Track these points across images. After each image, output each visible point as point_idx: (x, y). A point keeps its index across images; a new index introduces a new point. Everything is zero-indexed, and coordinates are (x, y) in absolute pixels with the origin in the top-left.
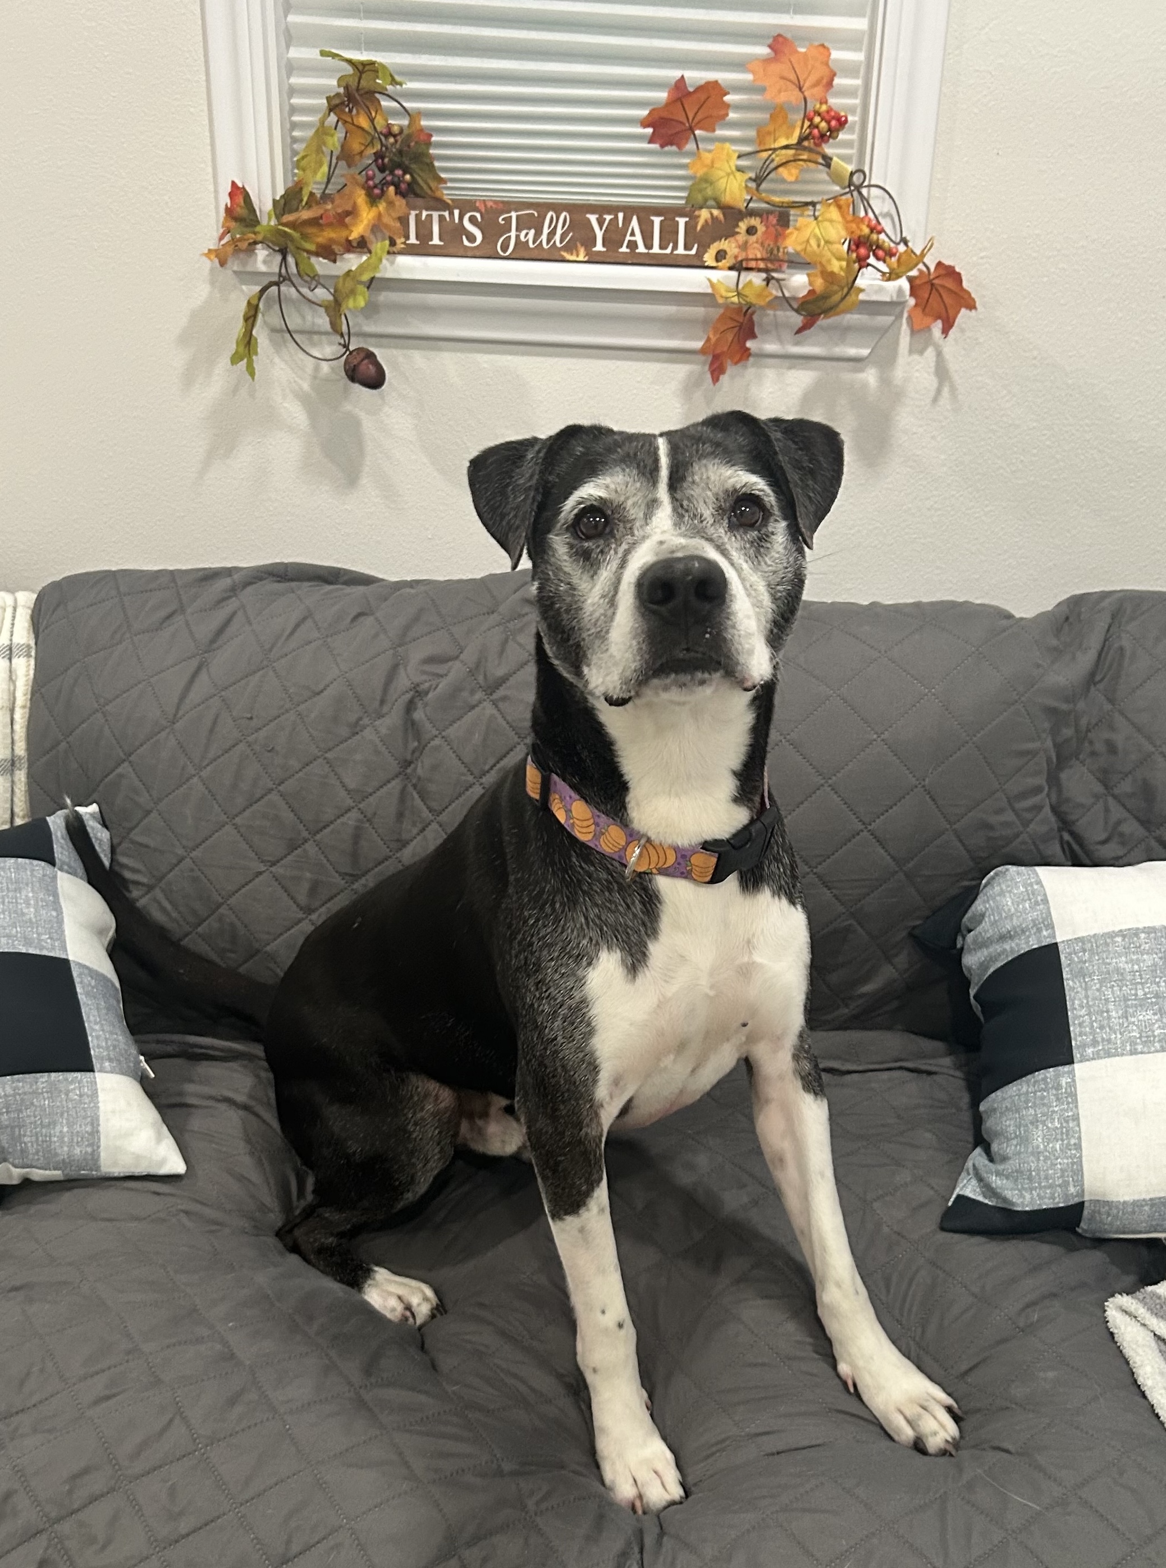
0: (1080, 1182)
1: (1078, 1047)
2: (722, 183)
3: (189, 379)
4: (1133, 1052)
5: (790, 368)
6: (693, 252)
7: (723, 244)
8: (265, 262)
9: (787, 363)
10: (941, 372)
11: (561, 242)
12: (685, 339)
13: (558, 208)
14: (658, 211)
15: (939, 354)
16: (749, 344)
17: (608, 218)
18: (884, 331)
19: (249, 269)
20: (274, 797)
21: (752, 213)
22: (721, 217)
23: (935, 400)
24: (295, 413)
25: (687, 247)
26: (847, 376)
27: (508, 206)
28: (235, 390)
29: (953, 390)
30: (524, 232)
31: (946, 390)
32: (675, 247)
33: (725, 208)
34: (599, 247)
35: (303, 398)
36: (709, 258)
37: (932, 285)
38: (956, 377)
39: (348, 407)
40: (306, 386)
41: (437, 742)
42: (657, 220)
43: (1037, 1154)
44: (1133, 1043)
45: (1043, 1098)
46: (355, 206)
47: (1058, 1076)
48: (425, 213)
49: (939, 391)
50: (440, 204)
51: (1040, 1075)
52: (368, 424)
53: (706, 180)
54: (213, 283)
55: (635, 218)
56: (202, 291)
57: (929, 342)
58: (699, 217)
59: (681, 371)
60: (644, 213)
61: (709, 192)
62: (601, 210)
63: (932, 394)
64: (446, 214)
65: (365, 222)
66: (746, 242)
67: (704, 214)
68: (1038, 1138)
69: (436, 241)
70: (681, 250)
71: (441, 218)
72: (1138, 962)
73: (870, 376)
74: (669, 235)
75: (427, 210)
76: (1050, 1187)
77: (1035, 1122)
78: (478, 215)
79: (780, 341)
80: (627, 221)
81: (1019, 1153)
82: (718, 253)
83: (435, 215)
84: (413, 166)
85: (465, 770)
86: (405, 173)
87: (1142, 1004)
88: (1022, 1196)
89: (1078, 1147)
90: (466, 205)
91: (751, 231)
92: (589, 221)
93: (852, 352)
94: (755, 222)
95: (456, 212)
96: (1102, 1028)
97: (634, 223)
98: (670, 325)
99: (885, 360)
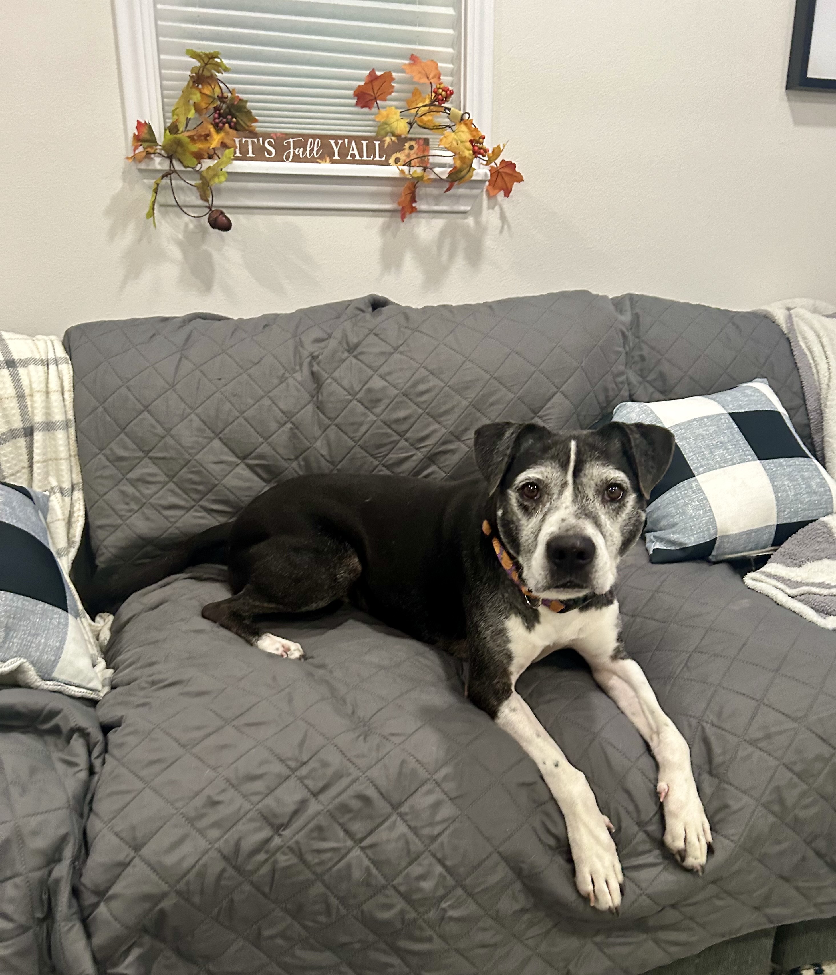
0: (715, 528)
1: (695, 469)
2: (395, 125)
3: (112, 234)
4: (721, 467)
5: (433, 218)
6: (384, 159)
7: (398, 155)
8: (160, 164)
9: (432, 215)
10: (503, 218)
11: (317, 154)
12: (381, 204)
13: (314, 137)
14: (365, 138)
15: (501, 209)
16: (414, 205)
17: (340, 141)
18: (475, 197)
19: (151, 168)
20: (241, 420)
21: (411, 139)
22: (396, 141)
23: (501, 232)
24: (175, 252)
25: (380, 157)
26: (459, 221)
27: (288, 136)
28: (140, 240)
29: (509, 227)
30: (297, 149)
31: (506, 227)
32: (374, 157)
33: (398, 137)
34: (336, 157)
35: (180, 244)
36: (392, 161)
37: (499, 172)
38: (510, 220)
39: (204, 247)
40: (180, 236)
41: (329, 380)
42: (365, 143)
43: (692, 518)
44: (719, 463)
45: (686, 494)
46: (210, 131)
47: (690, 483)
48: (244, 140)
49: (502, 227)
50: (254, 134)
51: (680, 485)
52: (216, 256)
53: (385, 123)
54: (124, 180)
55: (353, 142)
56: (118, 185)
57: (496, 203)
58: (385, 141)
59: (380, 221)
60: (358, 140)
61: (388, 129)
62: (336, 138)
63: (500, 229)
64: (256, 140)
65: (217, 140)
66: (409, 154)
67: (388, 139)
68: (690, 510)
69: (251, 154)
70: (377, 158)
71: (253, 142)
72: (707, 430)
73: (470, 221)
74: (371, 150)
75: (245, 138)
76: (702, 532)
77: (686, 505)
78: (272, 141)
79: (428, 204)
80: (350, 143)
81: (683, 520)
82: (396, 159)
83: (250, 140)
84: (238, 114)
85: (346, 393)
86: (232, 118)
87: (716, 447)
88: (689, 539)
89: (711, 511)
90: (266, 136)
91: (411, 148)
92: (330, 143)
93: (462, 208)
94: (413, 143)
95: (261, 139)
96: (703, 459)
97: (353, 144)
98: (373, 196)
99: (477, 213)
